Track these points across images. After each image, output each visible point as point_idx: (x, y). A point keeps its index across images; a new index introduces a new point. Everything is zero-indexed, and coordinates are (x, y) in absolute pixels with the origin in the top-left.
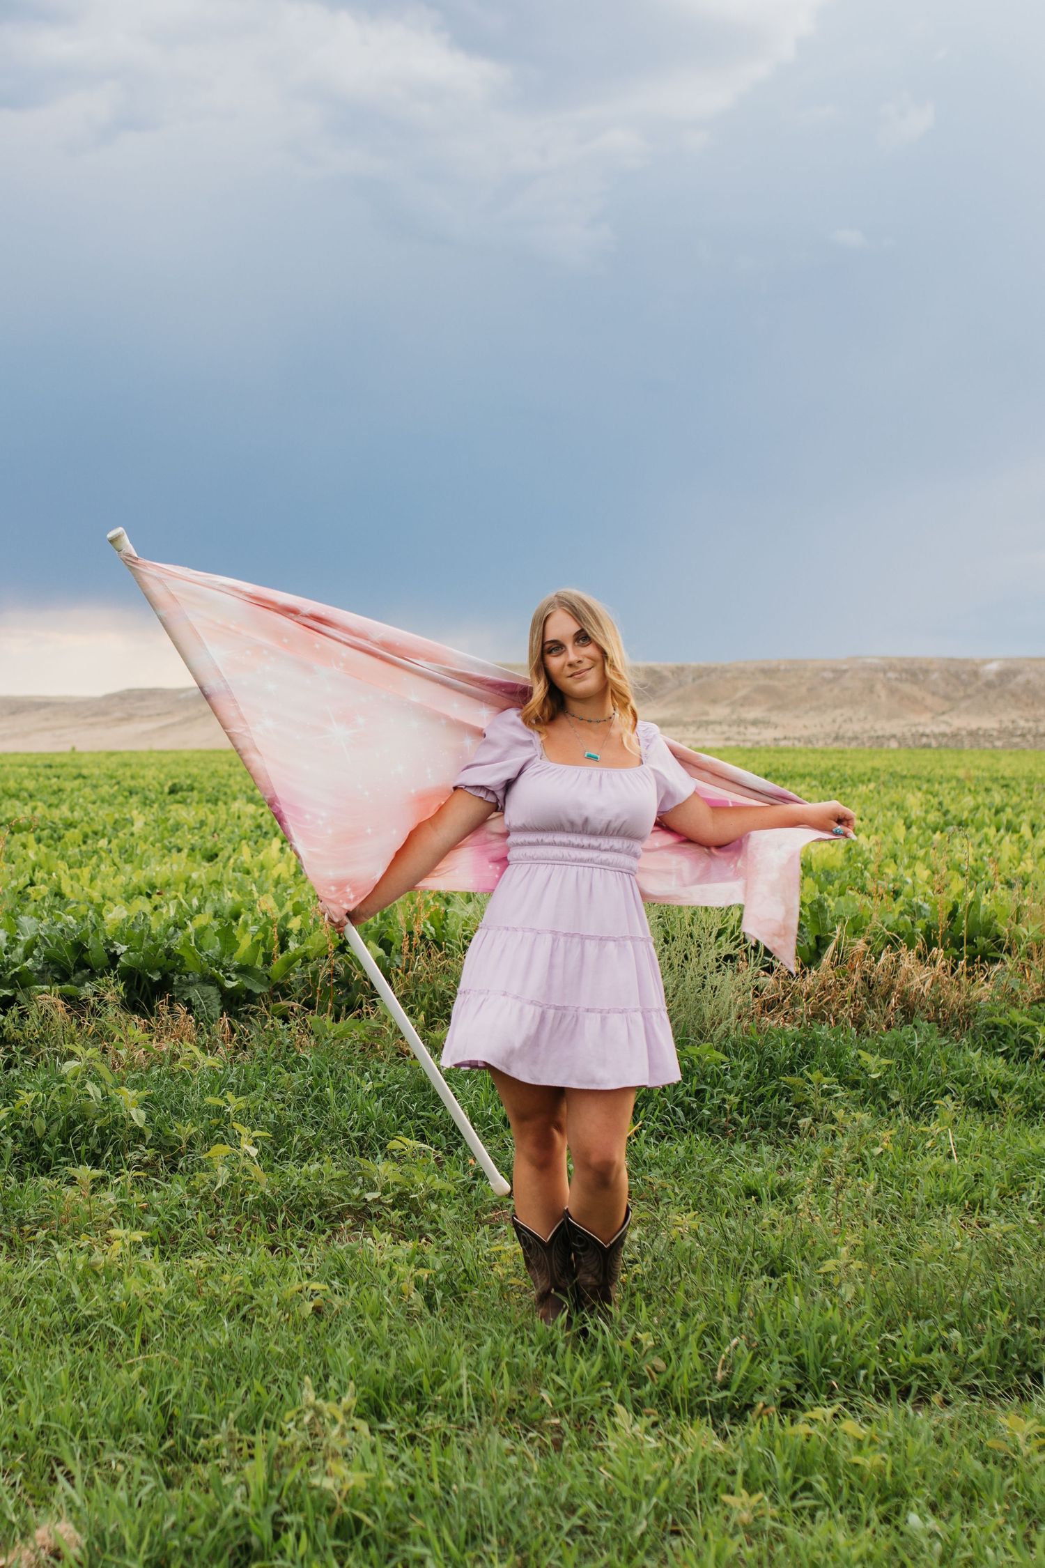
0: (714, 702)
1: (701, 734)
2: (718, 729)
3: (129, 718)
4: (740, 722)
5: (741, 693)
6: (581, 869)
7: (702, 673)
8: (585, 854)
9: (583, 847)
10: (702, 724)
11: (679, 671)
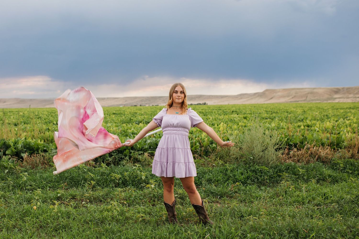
0: (350, 94)
1: (347, 100)
2: (351, 99)
3: (241, 98)
4: (355, 97)
5: (356, 92)
6: (174, 135)
7: (348, 89)
8: (175, 132)
9: (174, 130)
10: (348, 98)
11: (343, 88)
